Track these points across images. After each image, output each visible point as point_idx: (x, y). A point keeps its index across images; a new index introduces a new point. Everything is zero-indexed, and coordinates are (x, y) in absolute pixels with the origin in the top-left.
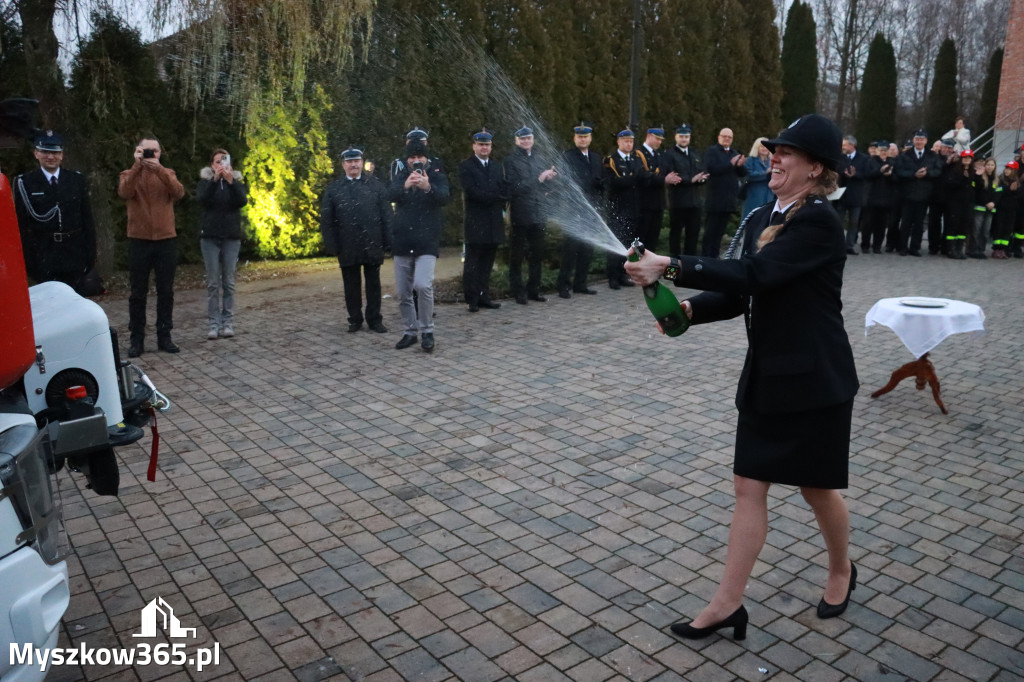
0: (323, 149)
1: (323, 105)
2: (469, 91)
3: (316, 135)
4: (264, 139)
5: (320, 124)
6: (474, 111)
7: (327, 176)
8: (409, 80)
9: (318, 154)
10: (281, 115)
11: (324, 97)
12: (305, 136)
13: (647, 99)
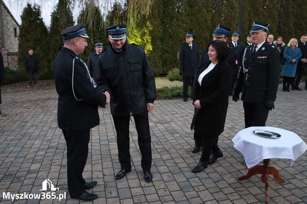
0: (150, 42)
1: (149, 28)
2: (204, 23)
3: (147, 38)
4: (131, 39)
5: (148, 34)
6: (206, 30)
7: (151, 51)
8: (181, 20)
9: (148, 44)
10: (136, 31)
11: (149, 25)
12: (144, 38)
13: (276, 26)
